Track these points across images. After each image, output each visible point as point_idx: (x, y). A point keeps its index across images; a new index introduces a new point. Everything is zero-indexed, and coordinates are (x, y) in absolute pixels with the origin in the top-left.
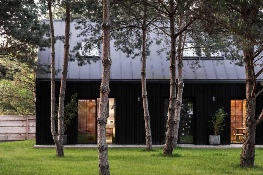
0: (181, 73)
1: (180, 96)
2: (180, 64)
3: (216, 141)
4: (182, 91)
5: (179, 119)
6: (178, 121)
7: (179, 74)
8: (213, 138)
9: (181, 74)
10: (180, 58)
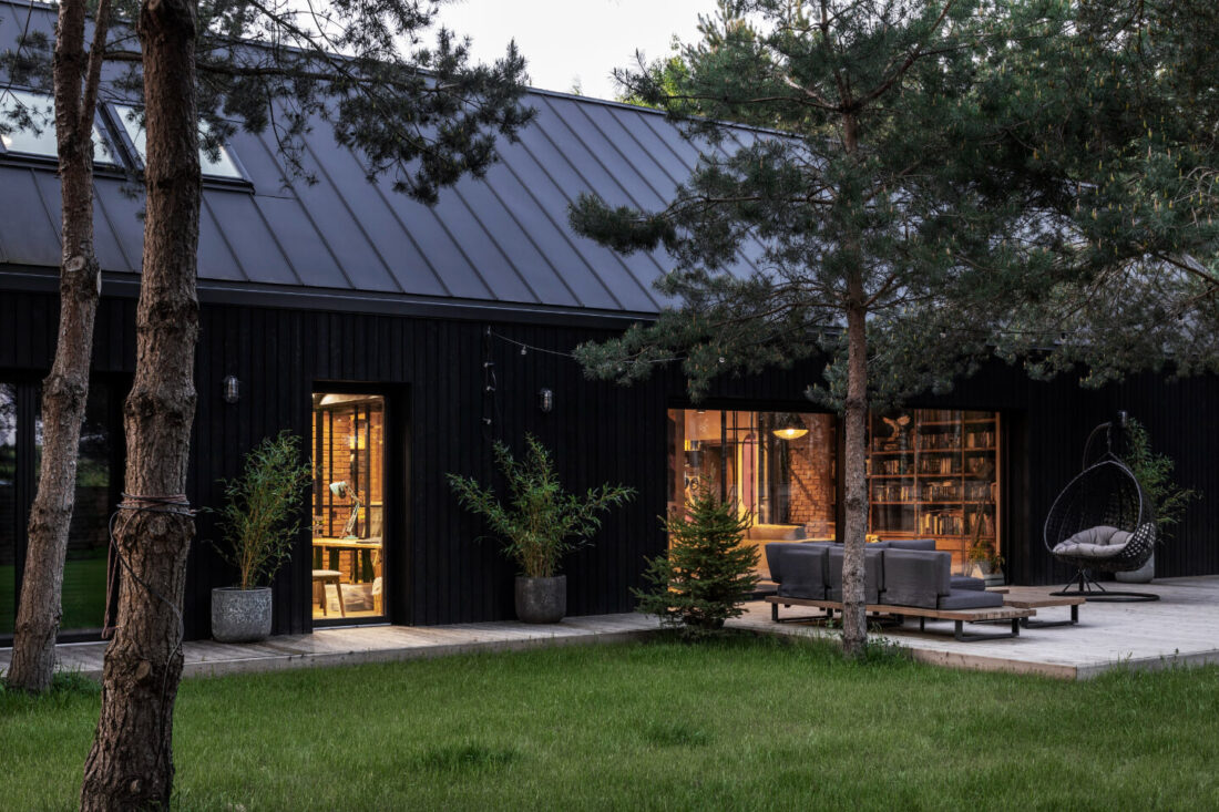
0: (85, 202)
1: (75, 349)
2: (79, 143)
3: (257, 617)
4: (88, 321)
5: (69, 500)
6: (64, 513)
7: (67, 209)
8: (238, 604)
9: (84, 210)
10: (76, 107)
